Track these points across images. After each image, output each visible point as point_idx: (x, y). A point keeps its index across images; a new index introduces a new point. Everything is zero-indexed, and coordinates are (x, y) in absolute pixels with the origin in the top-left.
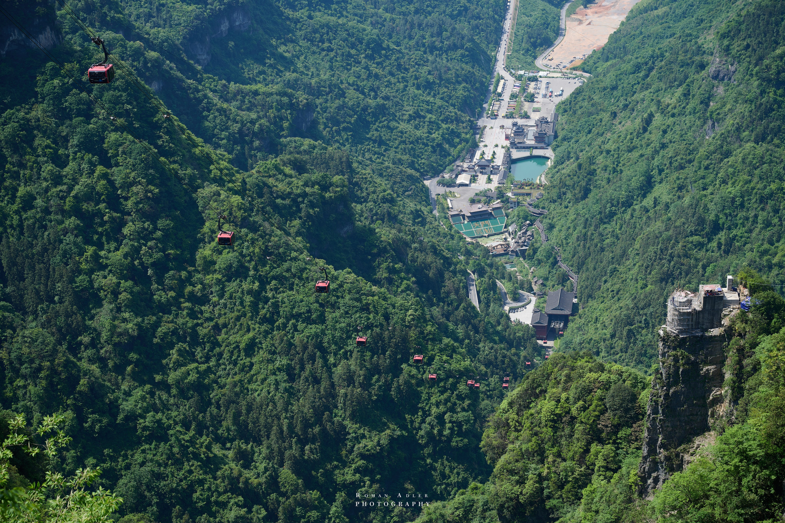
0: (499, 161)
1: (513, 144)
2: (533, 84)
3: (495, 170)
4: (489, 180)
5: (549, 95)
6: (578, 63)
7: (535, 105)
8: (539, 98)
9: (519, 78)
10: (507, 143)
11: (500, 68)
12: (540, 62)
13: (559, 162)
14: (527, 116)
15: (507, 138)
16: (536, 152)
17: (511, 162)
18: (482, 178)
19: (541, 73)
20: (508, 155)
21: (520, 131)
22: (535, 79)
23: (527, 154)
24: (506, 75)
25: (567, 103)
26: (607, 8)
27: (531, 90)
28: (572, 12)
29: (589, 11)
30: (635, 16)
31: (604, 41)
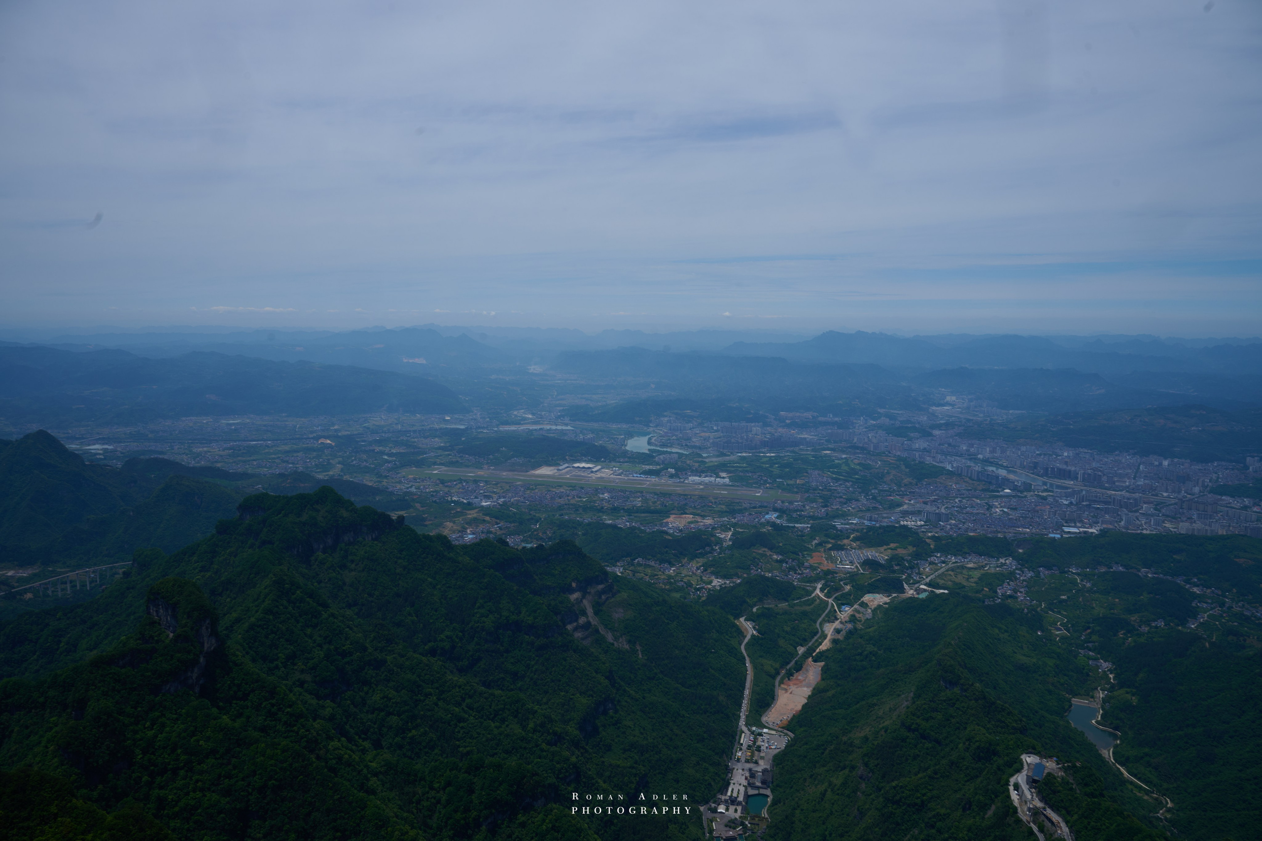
0: (741, 798)
1: (749, 784)
2: (760, 738)
3: (739, 803)
4: (736, 811)
5: (769, 748)
6: (785, 722)
7: (762, 754)
8: (763, 749)
9: (753, 733)
10: (745, 783)
11: (742, 722)
12: (764, 719)
13: (774, 803)
14: (756, 763)
15: (746, 779)
16: (762, 792)
17: (747, 797)
18: (732, 809)
19: (765, 730)
20: (746, 793)
21: (752, 775)
22: (760, 734)
23: (757, 792)
24: (744, 729)
25: (779, 759)
26: (801, 682)
27: (759, 743)
28: (781, 682)
29: (791, 683)
30: (817, 692)
31: (799, 707)
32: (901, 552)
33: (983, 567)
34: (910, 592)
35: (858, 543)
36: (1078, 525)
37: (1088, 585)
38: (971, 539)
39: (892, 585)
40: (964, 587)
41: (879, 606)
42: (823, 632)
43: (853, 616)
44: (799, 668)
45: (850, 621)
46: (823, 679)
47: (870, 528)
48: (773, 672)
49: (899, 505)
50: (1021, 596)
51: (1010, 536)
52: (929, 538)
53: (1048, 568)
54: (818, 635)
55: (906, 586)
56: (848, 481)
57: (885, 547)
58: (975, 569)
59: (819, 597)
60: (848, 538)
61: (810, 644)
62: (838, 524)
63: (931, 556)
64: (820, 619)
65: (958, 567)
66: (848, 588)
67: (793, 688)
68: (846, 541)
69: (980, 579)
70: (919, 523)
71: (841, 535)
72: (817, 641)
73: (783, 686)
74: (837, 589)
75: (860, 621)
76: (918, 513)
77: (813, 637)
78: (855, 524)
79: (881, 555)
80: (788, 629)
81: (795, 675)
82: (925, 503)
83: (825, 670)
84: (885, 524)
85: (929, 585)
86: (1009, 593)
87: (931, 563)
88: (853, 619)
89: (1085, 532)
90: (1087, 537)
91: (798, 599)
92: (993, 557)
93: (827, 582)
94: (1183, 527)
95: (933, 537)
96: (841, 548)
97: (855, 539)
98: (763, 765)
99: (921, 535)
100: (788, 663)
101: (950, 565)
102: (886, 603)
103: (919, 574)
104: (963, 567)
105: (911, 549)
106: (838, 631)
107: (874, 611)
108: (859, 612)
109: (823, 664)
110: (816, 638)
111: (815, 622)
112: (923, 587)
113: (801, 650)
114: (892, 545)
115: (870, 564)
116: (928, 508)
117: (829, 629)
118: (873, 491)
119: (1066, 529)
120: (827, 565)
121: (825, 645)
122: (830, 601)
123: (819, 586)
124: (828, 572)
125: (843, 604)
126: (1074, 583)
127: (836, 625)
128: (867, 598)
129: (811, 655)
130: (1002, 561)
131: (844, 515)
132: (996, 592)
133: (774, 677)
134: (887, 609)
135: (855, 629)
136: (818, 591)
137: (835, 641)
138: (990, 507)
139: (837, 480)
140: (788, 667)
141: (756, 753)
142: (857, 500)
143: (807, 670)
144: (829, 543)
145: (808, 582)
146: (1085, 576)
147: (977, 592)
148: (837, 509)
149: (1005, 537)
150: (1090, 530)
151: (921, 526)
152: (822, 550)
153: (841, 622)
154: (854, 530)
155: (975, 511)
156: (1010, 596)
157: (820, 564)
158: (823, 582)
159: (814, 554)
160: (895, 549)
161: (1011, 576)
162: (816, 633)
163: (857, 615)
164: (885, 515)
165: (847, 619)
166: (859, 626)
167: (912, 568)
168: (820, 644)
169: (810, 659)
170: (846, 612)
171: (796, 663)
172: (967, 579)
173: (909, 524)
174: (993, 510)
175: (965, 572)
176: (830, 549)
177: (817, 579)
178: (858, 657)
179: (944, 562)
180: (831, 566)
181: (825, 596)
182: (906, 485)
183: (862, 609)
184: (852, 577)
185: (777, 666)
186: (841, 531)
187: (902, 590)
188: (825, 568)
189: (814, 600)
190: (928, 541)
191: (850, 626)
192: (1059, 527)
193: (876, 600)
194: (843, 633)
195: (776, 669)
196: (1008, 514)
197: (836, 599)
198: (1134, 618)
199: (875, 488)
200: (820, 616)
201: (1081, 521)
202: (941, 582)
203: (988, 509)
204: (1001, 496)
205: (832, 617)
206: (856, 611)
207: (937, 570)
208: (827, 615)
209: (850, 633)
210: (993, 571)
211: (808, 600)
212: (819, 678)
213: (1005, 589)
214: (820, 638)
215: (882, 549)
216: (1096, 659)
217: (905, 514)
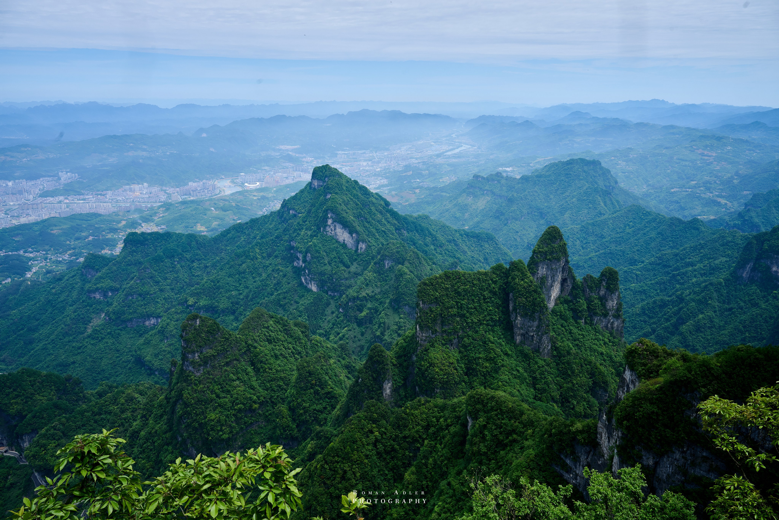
94: (23, 221)
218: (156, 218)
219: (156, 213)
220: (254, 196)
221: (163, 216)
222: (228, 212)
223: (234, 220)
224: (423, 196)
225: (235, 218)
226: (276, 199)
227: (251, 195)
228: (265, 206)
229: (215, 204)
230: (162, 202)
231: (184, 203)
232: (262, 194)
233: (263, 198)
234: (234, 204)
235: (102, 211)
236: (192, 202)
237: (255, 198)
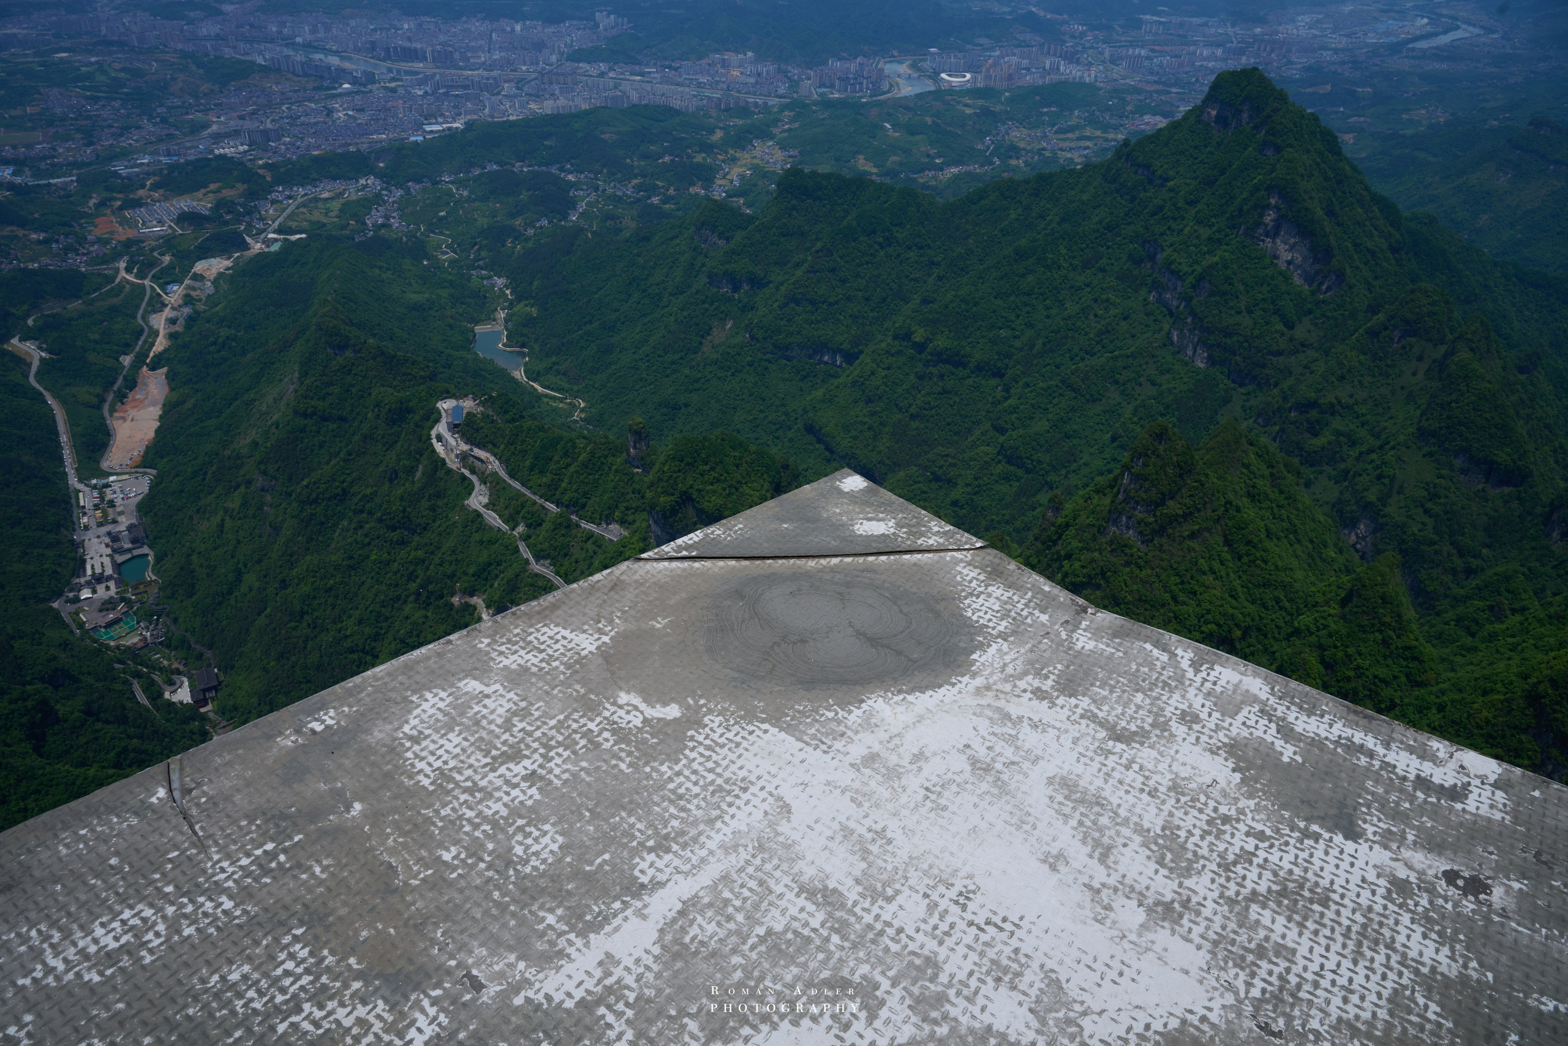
0: (109, 571)
1: (114, 551)
2: (108, 491)
3: (109, 578)
4: (108, 588)
5: (125, 498)
6: (139, 459)
7: (119, 509)
8: (118, 501)
9: (95, 487)
10: (109, 551)
11: (73, 480)
12: (105, 465)
13: (159, 559)
14: (114, 522)
15: (107, 546)
16: (136, 552)
17: (117, 566)
18: (101, 589)
19: (112, 478)
20: (113, 562)
21: (115, 538)
22: (107, 486)
23: (129, 556)
24: (80, 486)
25: (145, 507)
26: (142, 401)
27: (109, 496)
28: (112, 410)
29: (127, 407)
30: (170, 410)
31: (151, 434)
32: (228, 193)
33: (341, 194)
34: (257, 247)
35: (161, 191)
36: (440, 120)
37: (465, 193)
38: (316, 160)
39: (230, 243)
40: (324, 225)
41: (220, 275)
42: (151, 328)
43: (187, 296)
44: (132, 384)
45: (186, 304)
46: (172, 389)
47: (172, 167)
48: (95, 400)
49: (206, 126)
50: (395, 223)
51: (364, 147)
52: (260, 167)
53: (418, 181)
54: (145, 334)
55: (248, 240)
56: (115, 100)
57: (203, 191)
58: (332, 199)
59: (128, 281)
60: (143, 186)
61: (137, 349)
62: (121, 168)
63: (270, 192)
64: (141, 312)
65: (310, 201)
66: (167, 259)
67: (132, 413)
68: (141, 193)
69: (341, 210)
70: (241, 148)
71: (130, 184)
72: (145, 342)
73: (116, 414)
74: (151, 264)
75: (200, 300)
76: (235, 134)
77: (138, 339)
78: (148, 164)
79: (201, 203)
80: (96, 336)
81: (130, 396)
82: (242, 118)
83: (171, 378)
84: (192, 158)
85: (279, 231)
86: (380, 221)
87: (274, 202)
88: (188, 300)
89: (449, 129)
90: (451, 136)
91: (95, 291)
92: (350, 179)
93: (132, 257)
94: (548, 107)
95: (266, 166)
96: (138, 204)
97: (155, 187)
98: (124, 522)
99: (249, 164)
100: (113, 383)
101: (299, 200)
102: (228, 269)
103: (262, 219)
104: (316, 200)
105: (241, 187)
106: (172, 321)
107: (215, 282)
108: (194, 289)
109: (165, 369)
110: (143, 338)
111: (135, 317)
112: (271, 236)
113: (127, 360)
114: (212, 187)
115: (185, 218)
116: (248, 124)
117: (159, 321)
118: (159, 110)
119: (428, 128)
120: (123, 234)
121: (160, 345)
122: (147, 282)
123: (122, 265)
124: (129, 243)
125: (168, 283)
126: (450, 194)
127: (167, 313)
128: (199, 267)
129: (144, 363)
130: (362, 182)
131: (124, 154)
132: (365, 224)
133: (99, 407)
134: (232, 276)
135: (196, 312)
136: (123, 274)
137: (172, 336)
138: (330, 112)
139: (95, 100)
140: (115, 388)
141: (110, 510)
142: (139, 127)
143: (145, 384)
144: (116, 199)
145: (102, 263)
146: (459, 183)
147: (343, 228)
148: (111, 145)
149: (359, 151)
150: (455, 125)
151: (245, 152)
152: (109, 211)
153: (173, 309)
154: (149, 174)
155: (312, 121)
156: (383, 226)
157: (112, 233)
158: (126, 258)
159: (98, 220)
160: (218, 191)
161: (378, 200)
162: (141, 332)
163: (193, 293)
164: (189, 144)
165: (180, 302)
166: (201, 307)
167: (249, 213)
168: (152, 344)
169: (145, 368)
170: (175, 294)
171: (125, 379)
172: (326, 214)
173: (228, 151)
174: (335, 116)
175: (320, 205)
176: (121, 208)
177: (116, 256)
178: (212, 348)
179: (290, 197)
180: (131, 234)
181: (136, 277)
182: (205, 95)
183: (197, 284)
184: (168, 243)
185: (98, 390)
186: (128, 178)
187: (246, 247)
188: (123, 238)
189: (121, 287)
190: (260, 171)
191: (187, 310)
192: (419, 126)
193: (213, 266)
194: (181, 321)
195: (97, 396)
196: (355, 118)
197: (155, 278)
198: (518, 222)
199: (161, 105)
200: (138, 307)
201: (442, 115)
202: (294, 224)
203: (328, 115)
204: (341, 95)
205: (158, 305)
206: (189, 287)
207: (284, 210)
208: (149, 304)
209: (191, 320)
210: (354, 197)
211: (112, 289)
212: (166, 389)
213: (375, 218)
214: (149, 336)
215: (199, 194)
216: (490, 278)
217: (218, 138)
218: (775, 131)
219: (777, 120)
220: (967, 105)
221: (790, 130)
222: (917, 137)
223: (928, 156)
224: (1364, 155)
225: (932, 152)
226: (1011, 119)
227: (959, 103)
228: (989, 133)
229: (890, 115)
230: (780, 97)
231: (827, 104)
232: (980, 102)
233: (986, 113)
234: (929, 120)
235: (676, 104)
236: (843, 103)
237: (968, 111)
